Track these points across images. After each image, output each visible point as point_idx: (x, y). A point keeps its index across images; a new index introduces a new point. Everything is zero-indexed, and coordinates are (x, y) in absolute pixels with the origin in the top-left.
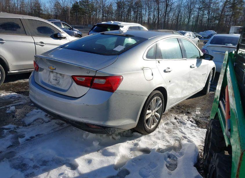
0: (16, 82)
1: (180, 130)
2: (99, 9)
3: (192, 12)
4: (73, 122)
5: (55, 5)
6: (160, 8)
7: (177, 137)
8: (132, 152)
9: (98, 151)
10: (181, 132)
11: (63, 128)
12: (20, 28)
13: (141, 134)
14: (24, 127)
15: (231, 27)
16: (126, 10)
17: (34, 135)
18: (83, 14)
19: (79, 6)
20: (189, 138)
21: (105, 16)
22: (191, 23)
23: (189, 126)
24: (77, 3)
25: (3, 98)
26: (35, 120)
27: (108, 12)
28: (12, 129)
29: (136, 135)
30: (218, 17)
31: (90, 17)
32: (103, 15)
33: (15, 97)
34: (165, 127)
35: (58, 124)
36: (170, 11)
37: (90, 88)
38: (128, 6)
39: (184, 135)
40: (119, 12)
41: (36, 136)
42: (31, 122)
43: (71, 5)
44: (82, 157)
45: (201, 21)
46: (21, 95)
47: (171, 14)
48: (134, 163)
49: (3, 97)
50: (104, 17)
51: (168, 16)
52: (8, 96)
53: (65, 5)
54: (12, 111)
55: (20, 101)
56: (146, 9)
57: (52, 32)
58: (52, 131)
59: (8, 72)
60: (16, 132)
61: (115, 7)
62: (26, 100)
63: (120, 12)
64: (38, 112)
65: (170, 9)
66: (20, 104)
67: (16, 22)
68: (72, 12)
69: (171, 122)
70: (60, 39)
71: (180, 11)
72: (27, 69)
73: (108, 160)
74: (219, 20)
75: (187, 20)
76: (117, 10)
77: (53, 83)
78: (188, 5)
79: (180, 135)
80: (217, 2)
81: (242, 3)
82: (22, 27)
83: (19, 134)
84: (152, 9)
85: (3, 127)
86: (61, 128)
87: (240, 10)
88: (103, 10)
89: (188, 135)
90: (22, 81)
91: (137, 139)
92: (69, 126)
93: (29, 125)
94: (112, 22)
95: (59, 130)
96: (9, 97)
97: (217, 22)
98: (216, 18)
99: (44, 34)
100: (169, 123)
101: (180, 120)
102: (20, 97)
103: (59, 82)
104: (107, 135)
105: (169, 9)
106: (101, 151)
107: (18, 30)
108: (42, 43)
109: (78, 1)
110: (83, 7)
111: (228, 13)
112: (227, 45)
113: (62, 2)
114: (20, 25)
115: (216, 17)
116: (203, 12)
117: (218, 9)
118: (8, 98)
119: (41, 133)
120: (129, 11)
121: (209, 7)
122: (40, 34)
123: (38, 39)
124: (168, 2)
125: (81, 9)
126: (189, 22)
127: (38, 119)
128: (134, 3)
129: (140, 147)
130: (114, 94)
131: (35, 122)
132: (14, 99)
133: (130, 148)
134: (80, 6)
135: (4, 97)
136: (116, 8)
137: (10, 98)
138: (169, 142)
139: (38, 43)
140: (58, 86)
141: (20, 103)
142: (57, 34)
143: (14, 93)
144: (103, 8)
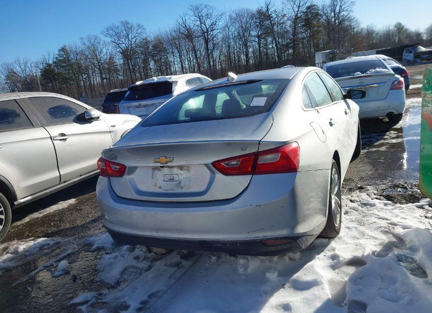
0: (27, 219)
1: (376, 216)
2: (92, 69)
3: (249, 44)
4: (236, 244)
5: (8, 77)
6: (197, 48)
7: (380, 227)
8: (337, 270)
9: (283, 286)
10: (379, 218)
11: (185, 269)
12: (18, 116)
13: (327, 240)
14: (111, 290)
15: (316, 54)
16: (140, 61)
17: (145, 298)
18: (65, 83)
19: (53, 70)
20: (400, 224)
21: (106, 78)
22: (251, 62)
23: (382, 206)
24: (49, 65)
25: (28, 253)
26: (123, 273)
27: (109, 70)
28: (94, 300)
29: (320, 243)
30: (290, 44)
31: (79, 86)
32: (101, 76)
33: (48, 245)
34: (351, 219)
35: (171, 265)
36: (214, 48)
37: (253, 174)
38: (142, 53)
39: (388, 221)
40: (129, 67)
41: (150, 297)
42: (118, 277)
43: (39, 70)
44: (268, 305)
45: (267, 54)
46: (58, 239)
47: (216, 54)
48: (358, 286)
49: (25, 251)
50: (105, 80)
51: (213, 57)
52: (34, 247)
53: (27, 74)
54: (64, 270)
55: (65, 250)
56: (173, 53)
57: (74, 113)
58: (173, 281)
59: (16, 203)
60: (104, 303)
61: (119, 60)
62: (73, 243)
63: (131, 67)
64: (116, 258)
65: (212, 46)
66: (68, 255)
67: (10, 108)
68: (44, 82)
69: (351, 208)
70: (90, 122)
71: (229, 46)
72: (45, 190)
73: (314, 295)
74: (294, 48)
75: (243, 57)
76: (124, 64)
77: (166, 188)
78: (239, 34)
79: (383, 223)
80: (282, 21)
81: (319, 17)
82: (22, 114)
83: (113, 305)
84: (184, 51)
85: (71, 302)
86: (183, 270)
87: (319, 27)
88: (99, 69)
89: (395, 220)
90: (36, 215)
91: (327, 249)
92: (194, 264)
93: (118, 283)
94: (155, 79)
95: (182, 276)
96: (36, 248)
97: (291, 51)
98: (287, 46)
99: (62, 119)
100: (349, 210)
101: (360, 201)
102: (58, 243)
103: (179, 183)
104: (279, 257)
105: (210, 46)
106: (287, 285)
107: (17, 120)
108: (63, 135)
109: (51, 62)
110: (62, 70)
111: (303, 34)
112: (353, 75)
113: (19, 69)
114: (18, 111)
115: (288, 44)
116: (266, 40)
117: (287, 32)
118: (36, 250)
119: (154, 291)
120: (146, 62)
121: (272, 31)
122: (55, 119)
123: (55, 130)
124: (208, 35)
125: (58, 74)
126: (247, 61)
127: (125, 269)
128: (151, 47)
129: (345, 259)
130: (298, 175)
131: (125, 276)
132: (48, 248)
133: (330, 264)
134: (57, 70)
135: (28, 251)
136: (122, 61)
137: (40, 249)
138: (376, 238)
139: (56, 137)
140: (179, 191)
141: (67, 253)
142: (84, 113)
143: (42, 239)
144: (99, 66)
